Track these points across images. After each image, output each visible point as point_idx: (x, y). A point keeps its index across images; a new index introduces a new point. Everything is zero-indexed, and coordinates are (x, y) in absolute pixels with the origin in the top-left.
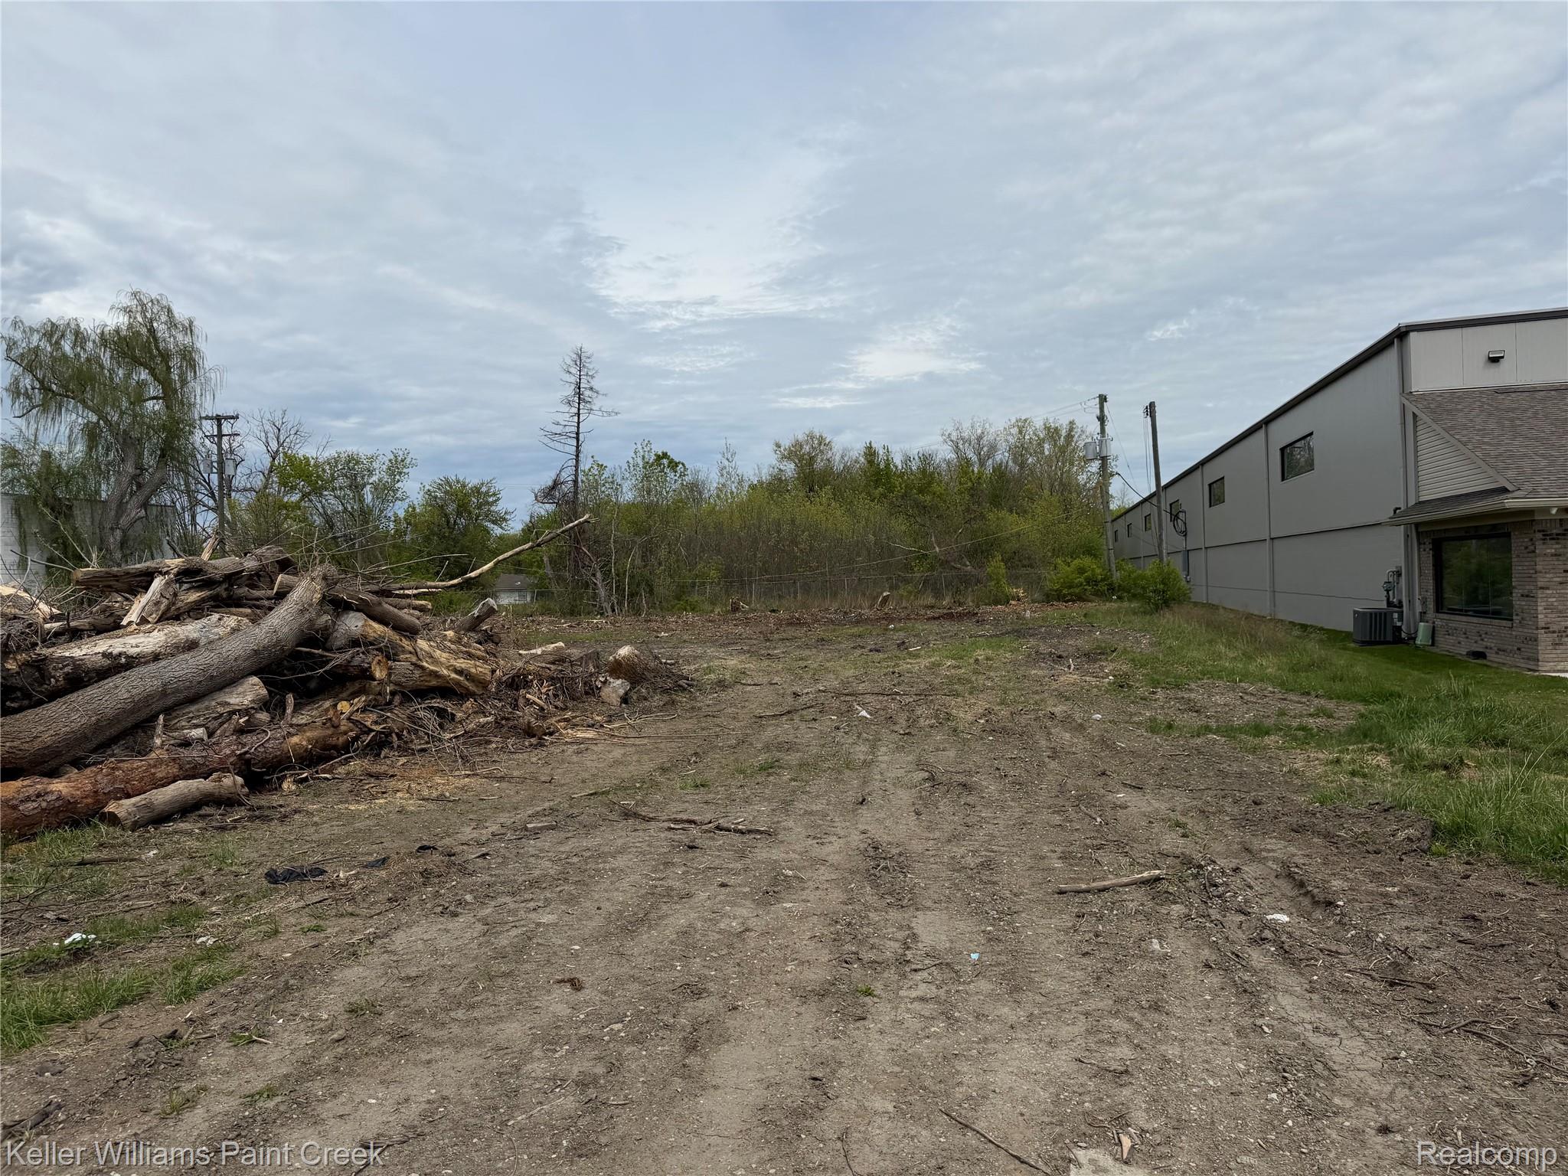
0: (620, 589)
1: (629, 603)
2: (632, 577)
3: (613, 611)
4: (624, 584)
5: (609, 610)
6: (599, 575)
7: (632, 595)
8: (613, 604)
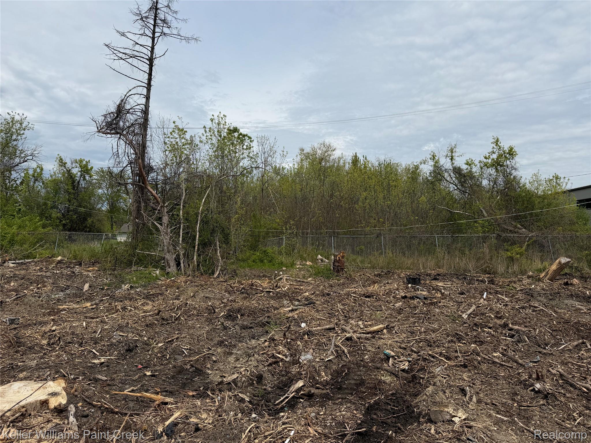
0: (189, 238)
1: (199, 255)
2: (205, 222)
3: (178, 264)
4: (195, 232)
5: (172, 263)
6: (165, 219)
7: (205, 244)
8: (178, 256)
